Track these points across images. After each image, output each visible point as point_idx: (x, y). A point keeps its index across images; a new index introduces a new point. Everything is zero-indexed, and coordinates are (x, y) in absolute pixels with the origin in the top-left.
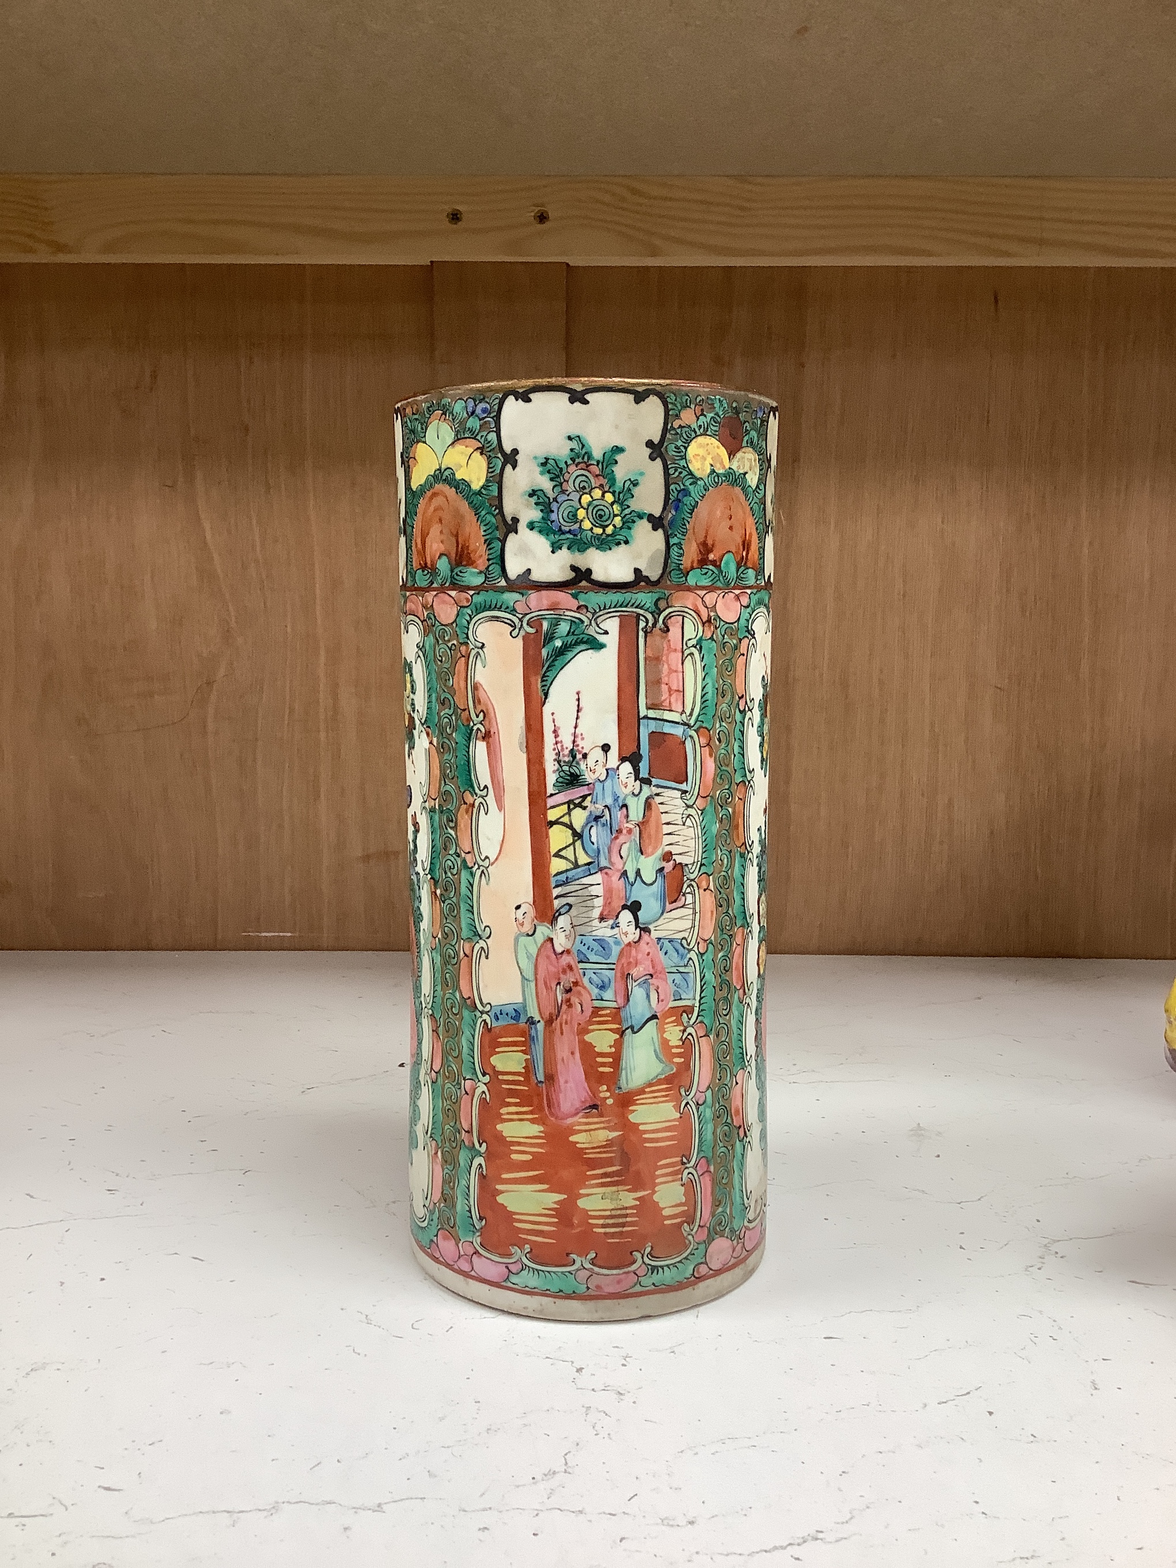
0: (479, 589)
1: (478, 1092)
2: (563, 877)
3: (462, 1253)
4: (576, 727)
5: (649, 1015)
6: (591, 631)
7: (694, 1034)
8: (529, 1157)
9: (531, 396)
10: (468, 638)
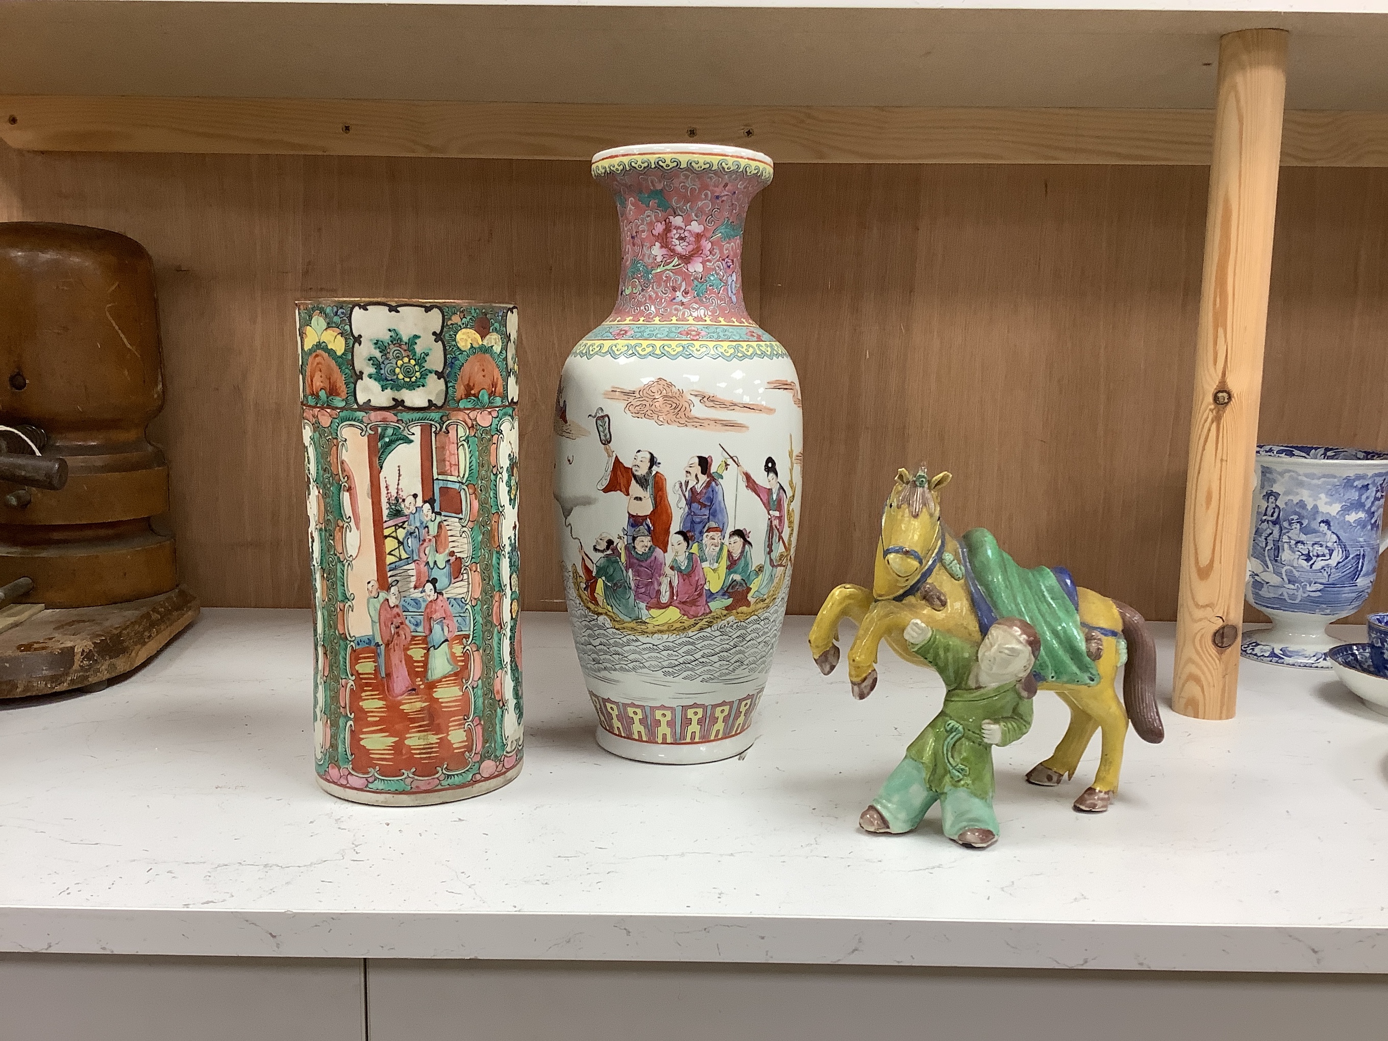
0: (342, 409)
1: (349, 685)
2: (393, 566)
3: (342, 775)
4: (398, 485)
5: (443, 640)
6: (405, 433)
7: (470, 649)
8: (378, 719)
9: (368, 307)
10: (337, 435)
